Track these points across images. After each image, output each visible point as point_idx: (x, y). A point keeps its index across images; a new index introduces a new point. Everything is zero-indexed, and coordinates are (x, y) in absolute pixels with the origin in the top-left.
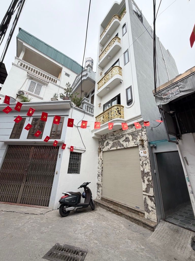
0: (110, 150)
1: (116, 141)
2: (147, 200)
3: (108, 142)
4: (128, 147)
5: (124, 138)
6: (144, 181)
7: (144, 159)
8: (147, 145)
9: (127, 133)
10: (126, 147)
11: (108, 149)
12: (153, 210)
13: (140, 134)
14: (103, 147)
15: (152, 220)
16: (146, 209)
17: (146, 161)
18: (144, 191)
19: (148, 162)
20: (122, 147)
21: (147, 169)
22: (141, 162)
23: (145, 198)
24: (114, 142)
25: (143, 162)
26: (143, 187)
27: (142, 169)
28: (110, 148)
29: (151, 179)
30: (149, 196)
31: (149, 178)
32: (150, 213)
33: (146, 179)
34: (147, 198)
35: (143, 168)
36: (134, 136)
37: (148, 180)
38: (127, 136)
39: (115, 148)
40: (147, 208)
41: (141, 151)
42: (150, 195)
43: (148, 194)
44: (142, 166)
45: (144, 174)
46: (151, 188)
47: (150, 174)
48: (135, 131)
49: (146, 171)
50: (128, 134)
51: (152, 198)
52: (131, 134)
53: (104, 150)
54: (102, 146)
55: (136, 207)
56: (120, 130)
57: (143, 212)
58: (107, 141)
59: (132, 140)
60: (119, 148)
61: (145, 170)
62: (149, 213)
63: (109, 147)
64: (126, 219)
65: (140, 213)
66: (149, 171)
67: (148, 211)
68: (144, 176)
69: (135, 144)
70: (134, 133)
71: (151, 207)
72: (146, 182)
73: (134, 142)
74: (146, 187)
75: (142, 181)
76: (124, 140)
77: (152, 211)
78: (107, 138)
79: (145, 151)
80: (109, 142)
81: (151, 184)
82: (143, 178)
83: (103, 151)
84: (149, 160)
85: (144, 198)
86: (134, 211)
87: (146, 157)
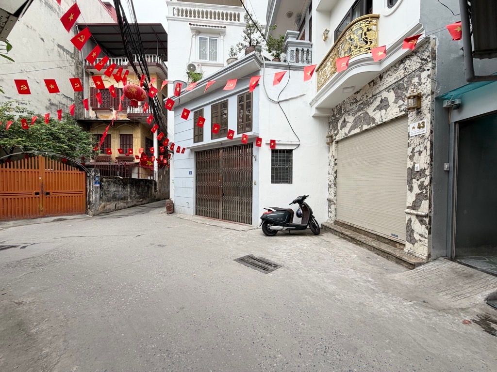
0: (348, 135)
1: (361, 113)
2: (412, 223)
3: (345, 119)
4: (384, 121)
5: (377, 102)
6: (411, 189)
7: (417, 141)
8: (429, 106)
9: (384, 87)
10: (379, 123)
11: (345, 134)
12: (421, 239)
13: (416, 80)
14: (336, 132)
15: (417, 255)
16: (409, 238)
17: (421, 146)
18: (408, 208)
19: (426, 148)
20: (372, 125)
21: (422, 162)
22: (410, 150)
23: (410, 220)
24: (356, 116)
25: (413, 149)
26: (408, 200)
27: (410, 165)
28: (349, 131)
29: (427, 182)
30: (417, 216)
31: (424, 182)
32: (416, 244)
33: (416, 184)
34: (414, 218)
35: (412, 163)
36: (399, 91)
37: (421, 186)
38: (385, 94)
39: (357, 130)
40: (410, 236)
41: (412, 125)
42: (420, 213)
43: (415, 212)
44: (411, 158)
45: (413, 174)
46: (423, 202)
47: (427, 172)
48: (402, 76)
49: (418, 168)
50: (386, 89)
51: (424, 219)
52: (393, 89)
53: (338, 138)
54: (334, 131)
55: (392, 235)
56: (369, 84)
57: (403, 242)
58: (342, 119)
59: (396, 102)
60: (365, 127)
61: (416, 166)
62: (413, 244)
63: (346, 130)
64: (369, 250)
65: (398, 244)
66: (426, 166)
67: (413, 241)
68: (412, 179)
69: (401, 112)
70: (401, 82)
71: (420, 235)
72: (416, 190)
73: (399, 107)
74: (414, 199)
75: (408, 188)
76: (378, 107)
77: (421, 241)
78: (343, 112)
79: (421, 122)
80: (347, 120)
81: (427, 192)
82: (410, 182)
83: (336, 140)
84: (429, 142)
85: (407, 219)
86: (387, 241)
87: (423, 136)
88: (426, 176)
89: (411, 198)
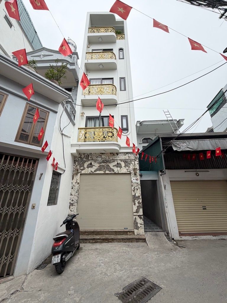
0: (94, 173)
1: (105, 164)
2: (137, 219)
3: (91, 163)
4: (119, 172)
5: (115, 163)
6: (135, 204)
7: (136, 185)
8: (139, 173)
9: (119, 159)
10: (117, 173)
11: (92, 171)
14: (82, 168)
15: (141, 234)
17: (137, 187)
18: (134, 213)
19: (139, 188)
20: (112, 172)
21: (138, 193)
22: (133, 188)
24: (100, 164)
28: (95, 171)
29: (141, 201)
30: (139, 216)
31: (140, 201)
32: (139, 229)
33: (136, 202)
34: (137, 217)
35: (134, 193)
36: (126, 163)
37: (139, 203)
38: (119, 162)
39: (102, 172)
40: (136, 226)
41: (133, 178)
42: (140, 214)
43: (138, 214)
44: (134, 191)
45: (135, 198)
46: (140, 209)
47: (141, 197)
48: (128, 159)
49: (137, 195)
51: (141, 216)
52: (124, 161)
53: (83, 172)
54: (80, 167)
55: (125, 228)
56: (110, 153)
57: (132, 230)
58: (89, 162)
59: (125, 167)
60: (107, 172)
63: (93, 169)
65: (128, 233)
66: (140, 195)
67: (137, 228)
68: (135, 200)
69: (128, 171)
71: (140, 224)
72: (137, 204)
73: (127, 169)
74: (137, 208)
75: (133, 204)
76: (115, 165)
77: (141, 227)
78: (90, 159)
79: (137, 178)
80: (93, 164)
81: (141, 205)
82: (134, 201)
84: (140, 186)
85: (134, 218)
86: (122, 233)
87: (138, 183)
88: (140, 199)
89: (135, 208)
